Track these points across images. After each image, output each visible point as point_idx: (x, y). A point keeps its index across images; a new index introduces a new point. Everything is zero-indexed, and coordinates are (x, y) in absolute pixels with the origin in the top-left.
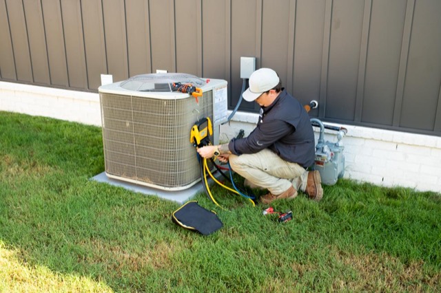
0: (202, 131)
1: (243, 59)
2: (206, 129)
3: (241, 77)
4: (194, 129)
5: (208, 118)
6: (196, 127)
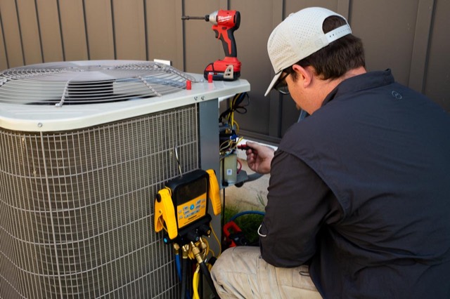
2: (204, 196)
5: (210, 172)
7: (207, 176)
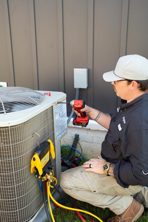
0: (44, 158)
1: (76, 71)
2: (48, 153)
3: (75, 87)
4: (34, 159)
5: (49, 141)
6: (36, 156)
7: (49, 143)
